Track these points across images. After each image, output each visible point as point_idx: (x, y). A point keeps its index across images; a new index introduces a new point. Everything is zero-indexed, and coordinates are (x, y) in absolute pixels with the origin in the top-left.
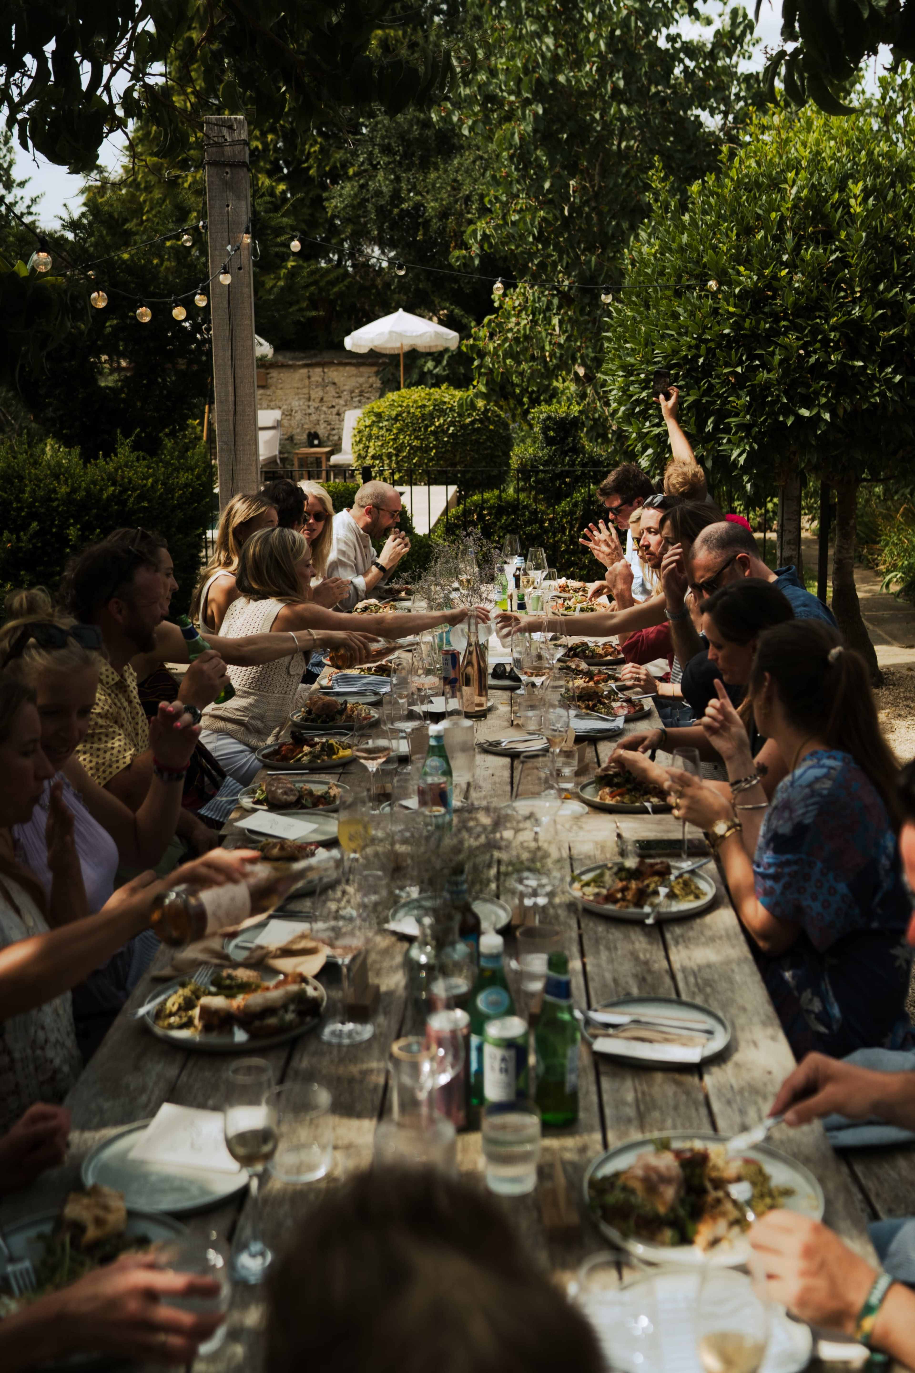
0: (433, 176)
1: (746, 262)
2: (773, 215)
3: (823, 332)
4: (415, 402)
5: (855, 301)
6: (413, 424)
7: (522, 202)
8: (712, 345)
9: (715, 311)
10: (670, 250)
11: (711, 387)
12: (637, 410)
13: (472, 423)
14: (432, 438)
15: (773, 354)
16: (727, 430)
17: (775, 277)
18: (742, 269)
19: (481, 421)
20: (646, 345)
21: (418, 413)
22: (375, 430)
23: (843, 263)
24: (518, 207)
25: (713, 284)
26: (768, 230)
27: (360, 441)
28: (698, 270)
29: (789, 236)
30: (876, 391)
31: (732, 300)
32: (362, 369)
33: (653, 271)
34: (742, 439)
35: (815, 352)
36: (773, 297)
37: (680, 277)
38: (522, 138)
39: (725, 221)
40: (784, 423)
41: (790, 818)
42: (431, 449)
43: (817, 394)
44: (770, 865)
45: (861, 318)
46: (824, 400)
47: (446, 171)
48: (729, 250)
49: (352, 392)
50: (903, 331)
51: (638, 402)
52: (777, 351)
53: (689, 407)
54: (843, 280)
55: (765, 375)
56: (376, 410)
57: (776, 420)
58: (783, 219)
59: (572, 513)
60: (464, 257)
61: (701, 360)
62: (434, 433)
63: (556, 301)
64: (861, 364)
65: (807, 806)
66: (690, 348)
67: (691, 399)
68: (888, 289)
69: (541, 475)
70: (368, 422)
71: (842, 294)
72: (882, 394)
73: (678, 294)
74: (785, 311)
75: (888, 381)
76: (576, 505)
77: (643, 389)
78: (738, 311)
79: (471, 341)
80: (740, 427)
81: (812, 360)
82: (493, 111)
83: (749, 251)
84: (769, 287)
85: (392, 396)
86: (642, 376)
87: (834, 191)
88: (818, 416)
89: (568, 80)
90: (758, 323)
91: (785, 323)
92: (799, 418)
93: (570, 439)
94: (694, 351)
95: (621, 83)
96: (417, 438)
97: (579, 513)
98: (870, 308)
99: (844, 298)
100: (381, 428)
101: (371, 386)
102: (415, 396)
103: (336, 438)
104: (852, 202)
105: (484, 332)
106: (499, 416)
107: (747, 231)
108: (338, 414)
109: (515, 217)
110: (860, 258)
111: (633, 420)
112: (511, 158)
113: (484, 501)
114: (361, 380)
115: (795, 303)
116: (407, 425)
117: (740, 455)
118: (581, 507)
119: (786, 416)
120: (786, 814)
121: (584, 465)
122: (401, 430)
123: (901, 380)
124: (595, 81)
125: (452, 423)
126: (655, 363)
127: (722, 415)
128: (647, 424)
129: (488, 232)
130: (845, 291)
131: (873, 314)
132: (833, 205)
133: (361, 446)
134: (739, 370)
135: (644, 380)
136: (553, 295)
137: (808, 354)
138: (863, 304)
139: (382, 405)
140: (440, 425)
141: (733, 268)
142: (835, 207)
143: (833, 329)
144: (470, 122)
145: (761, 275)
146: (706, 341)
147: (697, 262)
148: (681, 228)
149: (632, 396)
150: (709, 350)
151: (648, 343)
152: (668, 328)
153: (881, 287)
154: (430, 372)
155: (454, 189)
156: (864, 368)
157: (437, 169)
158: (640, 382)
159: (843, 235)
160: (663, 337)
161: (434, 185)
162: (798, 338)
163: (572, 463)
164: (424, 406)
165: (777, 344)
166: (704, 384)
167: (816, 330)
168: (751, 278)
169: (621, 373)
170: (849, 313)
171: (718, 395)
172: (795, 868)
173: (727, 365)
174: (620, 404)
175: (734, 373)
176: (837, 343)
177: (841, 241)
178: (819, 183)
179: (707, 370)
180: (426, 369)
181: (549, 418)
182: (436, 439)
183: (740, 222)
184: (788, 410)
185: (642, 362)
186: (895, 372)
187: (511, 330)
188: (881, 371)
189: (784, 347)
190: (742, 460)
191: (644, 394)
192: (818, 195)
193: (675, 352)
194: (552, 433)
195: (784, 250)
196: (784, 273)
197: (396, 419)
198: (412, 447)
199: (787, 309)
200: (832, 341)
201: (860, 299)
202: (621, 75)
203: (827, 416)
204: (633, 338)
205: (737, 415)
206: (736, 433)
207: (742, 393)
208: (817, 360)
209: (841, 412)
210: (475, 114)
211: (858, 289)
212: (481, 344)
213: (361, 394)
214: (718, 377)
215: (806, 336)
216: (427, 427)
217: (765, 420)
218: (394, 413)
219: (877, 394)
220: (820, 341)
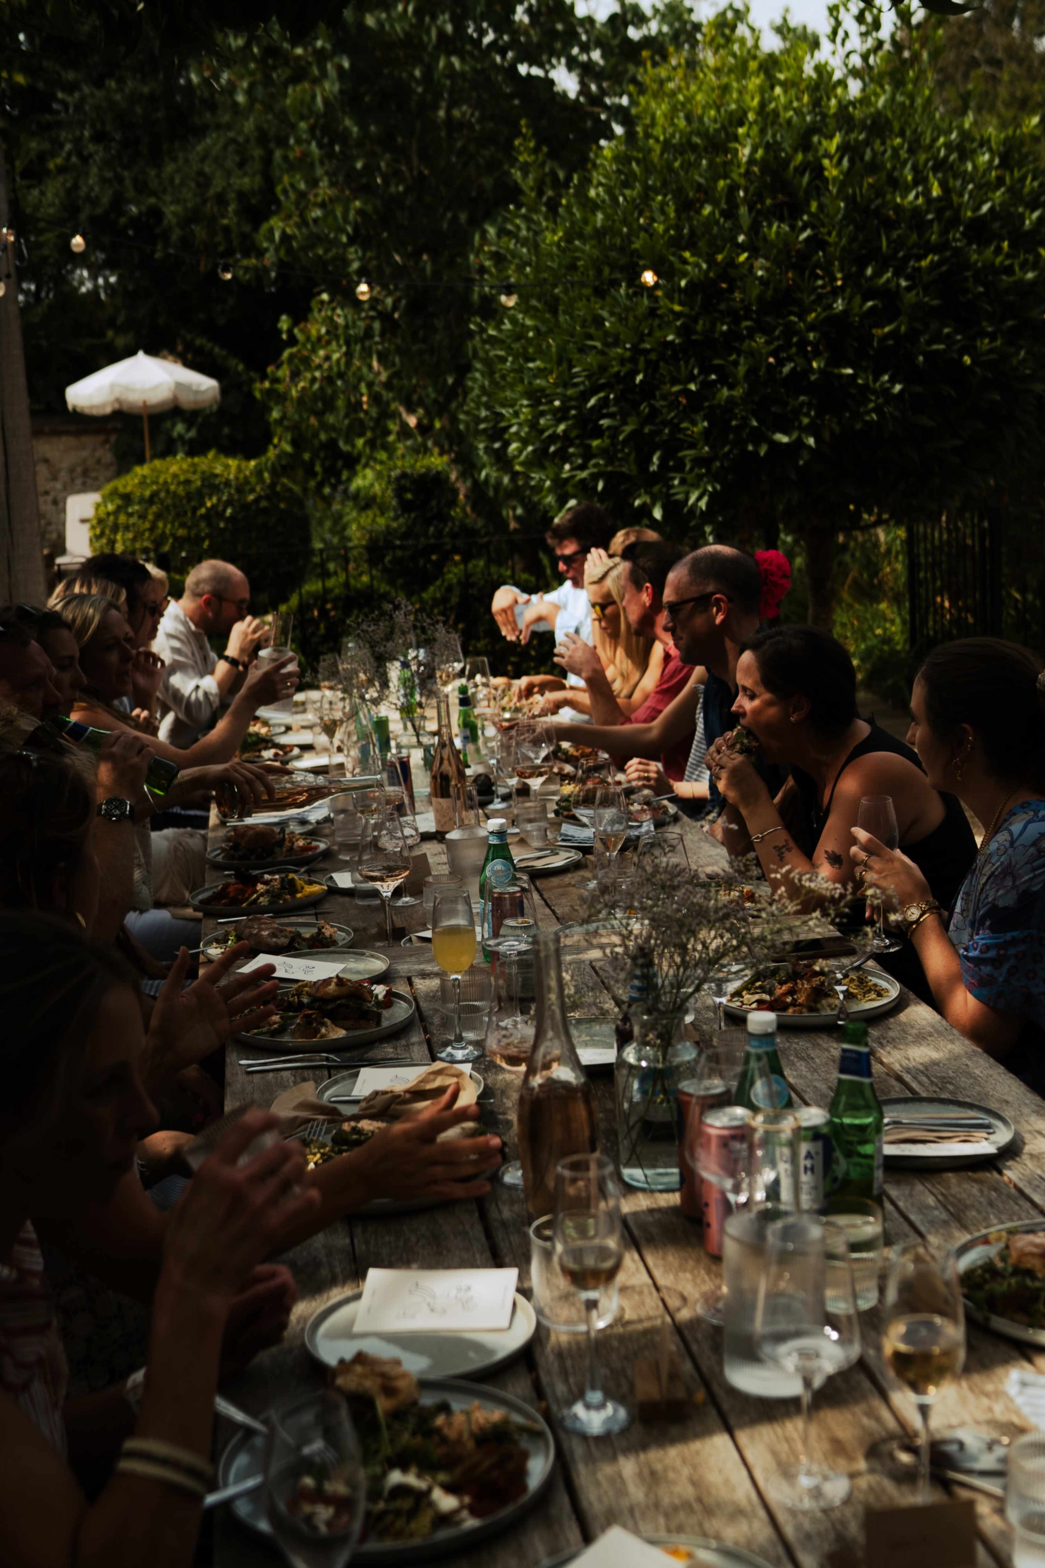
0: (170, 168)
1: (691, 245)
2: (721, 183)
3: (798, 333)
4: (175, 476)
5: (836, 292)
6: (175, 506)
7: (324, 190)
8: (653, 356)
9: (652, 312)
10: (581, 236)
11: (654, 412)
12: (552, 449)
13: (257, 501)
14: (203, 524)
15: (736, 363)
16: (680, 467)
17: (731, 263)
18: (687, 254)
19: (267, 498)
20: (559, 363)
21: (181, 491)
22: (122, 518)
23: (815, 242)
24: (319, 199)
25: (649, 277)
26: (715, 203)
27: (102, 534)
28: (623, 261)
29: (743, 210)
30: (872, 405)
31: (676, 296)
32: (84, 439)
33: (560, 265)
34: (700, 477)
35: (790, 359)
36: (731, 290)
37: (599, 272)
38: (326, 101)
39: (657, 194)
40: (756, 453)
41: (1014, 887)
42: (203, 540)
43: (797, 413)
44: (988, 948)
45: (845, 312)
46: (806, 421)
47: (187, 161)
48: (666, 231)
49: (72, 470)
50: (899, 327)
51: (553, 438)
52: (742, 360)
53: (625, 441)
54: (818, 265)
55: (725, 392)
56: (121, 490)
57: (744, 451)
58: (732, 189)
59: (445, 600)
60: (256, 269)
61: (639, 378)
62: (206, 517)
63: (377, 325)
64: (849, 371)
65: (1034, 870)
66: (622, 361)
67: (628, 429)
68: (877, 274)
69: (399, 553)
70: (110, 507)
71: (820, 282)
72: (878, 410)
73: (600, 293)
74: (747, 309)
75: (886, 392)
76: (450, 589)
77: (559, 421)
78: (686, 310)
79: (267, 384)
80: (698, 461)
81: (786, 370)
82: (275, 68)
83: (692, 232)
84: (724, 276)
85: (141, 471)
86: (557, 403)
87: (796, 151)
88: (799, 444)
89: (380, 23)
90: (713, 325)
91: (748, 323)
92: (775, 446)
93: (434, 503)
94: (629, 366)
95: (449, 28)
96: (183, 525)
97: (454, 600)
98: (858, 299)
99: (823, 287)
100: (130, 515)
101: (99, 461)
102: (174, 469)
103: (54, 536)
104: (826, 162)
105: (284, 372)
106: (290, 490)
107: (687, 207)
108: (55, 502)
109: (317, 213)
110: (839, 235)
111: (547, 464)
112: (312, 129)
113: (326, 591)
114: (84, 454)
115: (760, 298)
116: (167, 508)
117: (699, 499)
118: (457, 591)
119: (757, 445)
120: (1009, 882)
121: (454, 536)
122: (158, 516)
123: (902, 391)
124: (412, 25)
125: (229, 503)
126: (576, 385)
127: (671, 450)
128: (567, 467)
129: (288, 231)
130: (822, 278)
131: (861, 306)
132: (796, 169)
133: (104, 541)
134: (693, 387)
135: (558, 409)
136: (372, 318)
137: (781, 363)
138: (847, 294)
139: (129, 482)
140: (213, 506)
141: (674, 255)
142: (800, 170)
143: (811, 327)
144: (245, 84)
145: (711, 262)
146: (646, 352)
147: (622, 249)
148: (592, 206)
149: (542, 431)
150: (648, 362)
151: (563, 360)
152: (591, 337)
153: (869, 271)
154: (181, 437)
155: (198, 185)
156: (853, 377)
157: (175, 159)
158: (555, 411)
159: (814, 206)
160: (582, 350)
161: (172, 180)
162: (767, 343)
163: (439, 534)
164: (188, 482)
165: (739, 353)
166: (644, 408)
167: (790, 331)
168: (699, 267)
169: (525, 402)
170: (830, 307)
171: (665, 423)
172: (1022, 947)
173: (674, 382)
174: (525, 442)
175: (687, 392)
176: (815, 345)
177: (810, 214)
178: (775, 141)
179: (648, 390)
180: (175, 434)
181: (404, 475)
182: (209, 525)
183: (679, 194)
184: (758, 437)
185: (556, 385)
186: (893, 381)
187: (319, 367)
188: (875, 380)
189: (751, 354)
190: (703, 504)
191: (562, 427)
192: (777, 157)
193: (603, 369)
194: (409, 496)
195: (738, 229)
196: (743, 257)
197: (151, 500)
198: (176, 538)
199: (750, 304)
200: (810, 343)
201: (842, 288)
202: (447, 16)
203: (811, 441)
204: (541, 353)
205: (692, 446)
206: (692, 470)
207: (698, 418)
208: (793, 370)
209: (827, 435)
210: (251, 73)
211: (839, 275)
212: (281, 388)
213: (85, 473)
214: (664, 397)
215: (778, 338)
216: (195, 510)
217: (730, 451)
218: (147, 493)
219: (874, 410)
220: (796, 344)
